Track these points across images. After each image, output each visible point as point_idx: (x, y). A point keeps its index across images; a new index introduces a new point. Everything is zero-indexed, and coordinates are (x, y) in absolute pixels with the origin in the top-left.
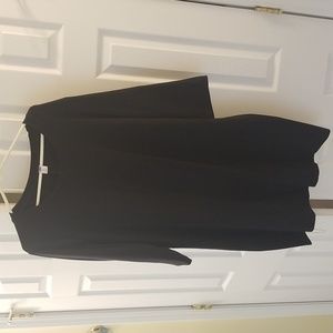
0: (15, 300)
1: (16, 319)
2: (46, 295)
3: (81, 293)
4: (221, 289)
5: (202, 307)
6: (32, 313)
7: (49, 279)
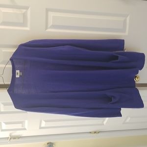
0: (11, 132)
1: (12, 140)
2: (25, 129)
3: (41, 128)
4: (103, 124)
5: (95, 132)
6: (19, 137)
7: (26, 122)
